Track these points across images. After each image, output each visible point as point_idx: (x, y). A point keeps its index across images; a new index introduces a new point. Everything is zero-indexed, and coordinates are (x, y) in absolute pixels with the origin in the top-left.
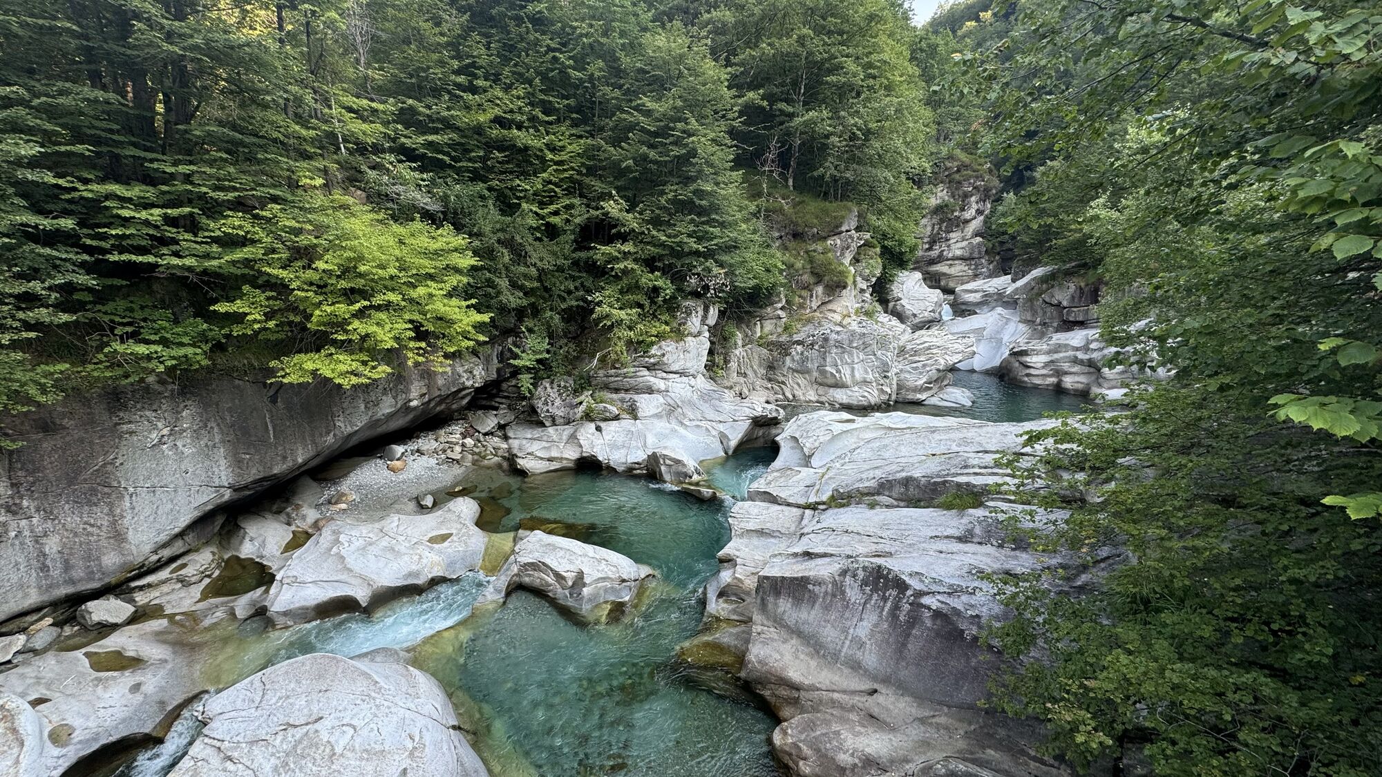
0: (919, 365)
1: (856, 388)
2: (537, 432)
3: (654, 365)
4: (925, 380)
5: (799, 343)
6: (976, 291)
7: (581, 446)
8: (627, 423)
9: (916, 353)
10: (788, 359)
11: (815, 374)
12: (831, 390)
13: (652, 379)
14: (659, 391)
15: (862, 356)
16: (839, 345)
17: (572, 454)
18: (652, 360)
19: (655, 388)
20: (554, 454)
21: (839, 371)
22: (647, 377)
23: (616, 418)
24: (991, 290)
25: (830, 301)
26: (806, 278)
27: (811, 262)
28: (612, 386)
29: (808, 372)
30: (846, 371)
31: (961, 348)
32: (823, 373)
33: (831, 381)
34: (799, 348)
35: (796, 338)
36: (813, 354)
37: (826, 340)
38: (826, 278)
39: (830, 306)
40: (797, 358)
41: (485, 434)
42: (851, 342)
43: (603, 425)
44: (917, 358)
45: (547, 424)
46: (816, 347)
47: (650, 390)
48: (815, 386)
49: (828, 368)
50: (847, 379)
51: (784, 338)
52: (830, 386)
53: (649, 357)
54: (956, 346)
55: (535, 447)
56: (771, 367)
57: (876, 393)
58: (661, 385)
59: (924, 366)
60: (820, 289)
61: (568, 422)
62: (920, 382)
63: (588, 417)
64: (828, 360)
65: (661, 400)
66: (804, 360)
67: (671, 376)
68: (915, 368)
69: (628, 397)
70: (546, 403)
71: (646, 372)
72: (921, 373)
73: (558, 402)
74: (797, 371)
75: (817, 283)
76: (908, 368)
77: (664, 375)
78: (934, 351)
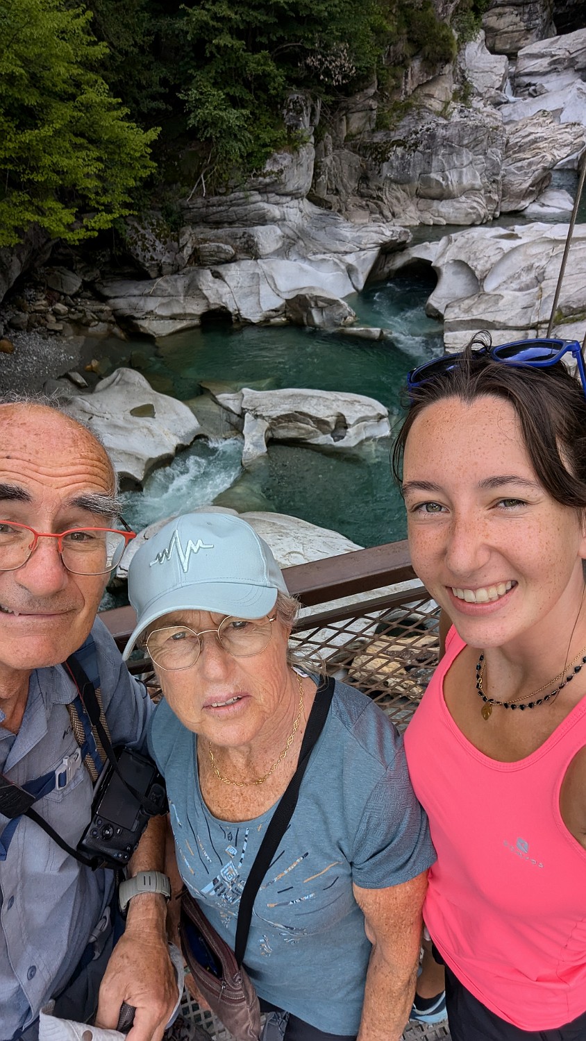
0: (525, 163)
1: (463, 199)
2: (143, 287)
3: (267, 185)
4: (530, 182)
5: (399, 143)
6: (542, 56)
7: (205, 298)
8: (247, 265)
9: (521, 148)
10: (385, 165)
11: (417, 183)
12: (435, 203)
13: (265, 205)
14: (274, 221)
15: (471, 156)
16: (447, 143)
17: (197, 308)
18: (267, 180)
19: (270, 216)
20: (177, 310)
21: (445, 178)
22: (259, 203)
23: (233, 260)
24: (561, 54)
25: (428, 82)
26: (403, 47)
27: (408, 23)
28: (213, 218)
29: (408, 181)
30: (453, 176)
31: (570, 138)
32: (426, 181)
33: (435, 191)
34: (400, 150)
35: (396, 136)
36: (416, 157)
37: (433, 137)
38: (427, 48)
39: (426, 90)
40: (396, 164)
41: (73, 297)
42: (461, 138)
43: (221, 269)
44: (522, 155)
45: (153, 275)
46: (420, 148)
47: (263, 220)
48: (416, 200)
49: (433, 175)
50: (454, 187)
51: (379, 137)
52: (433, 199)
53: (264, 176)
54: (566, 136)
55: (151, 304)
56: (364, 178)
57: (483, 202)
58: (276, 212)
59: (530, 164)
60: (416, 65)
61: (177, 270)
62: (526, 185)
63: (198, 259)
64: (434, 164)
65: (279, 232)
66: (405, 165)
67: (284, 199)
68: (520, 169)
69: (240, 231)
70: (145, 249)
71: (257, 197)
72: (526, 174)
73: (159, 246)
74: (396, 182)
75: (413, 56)
76: (512, 168)
77: (278, 198)
78: (541, 145)
